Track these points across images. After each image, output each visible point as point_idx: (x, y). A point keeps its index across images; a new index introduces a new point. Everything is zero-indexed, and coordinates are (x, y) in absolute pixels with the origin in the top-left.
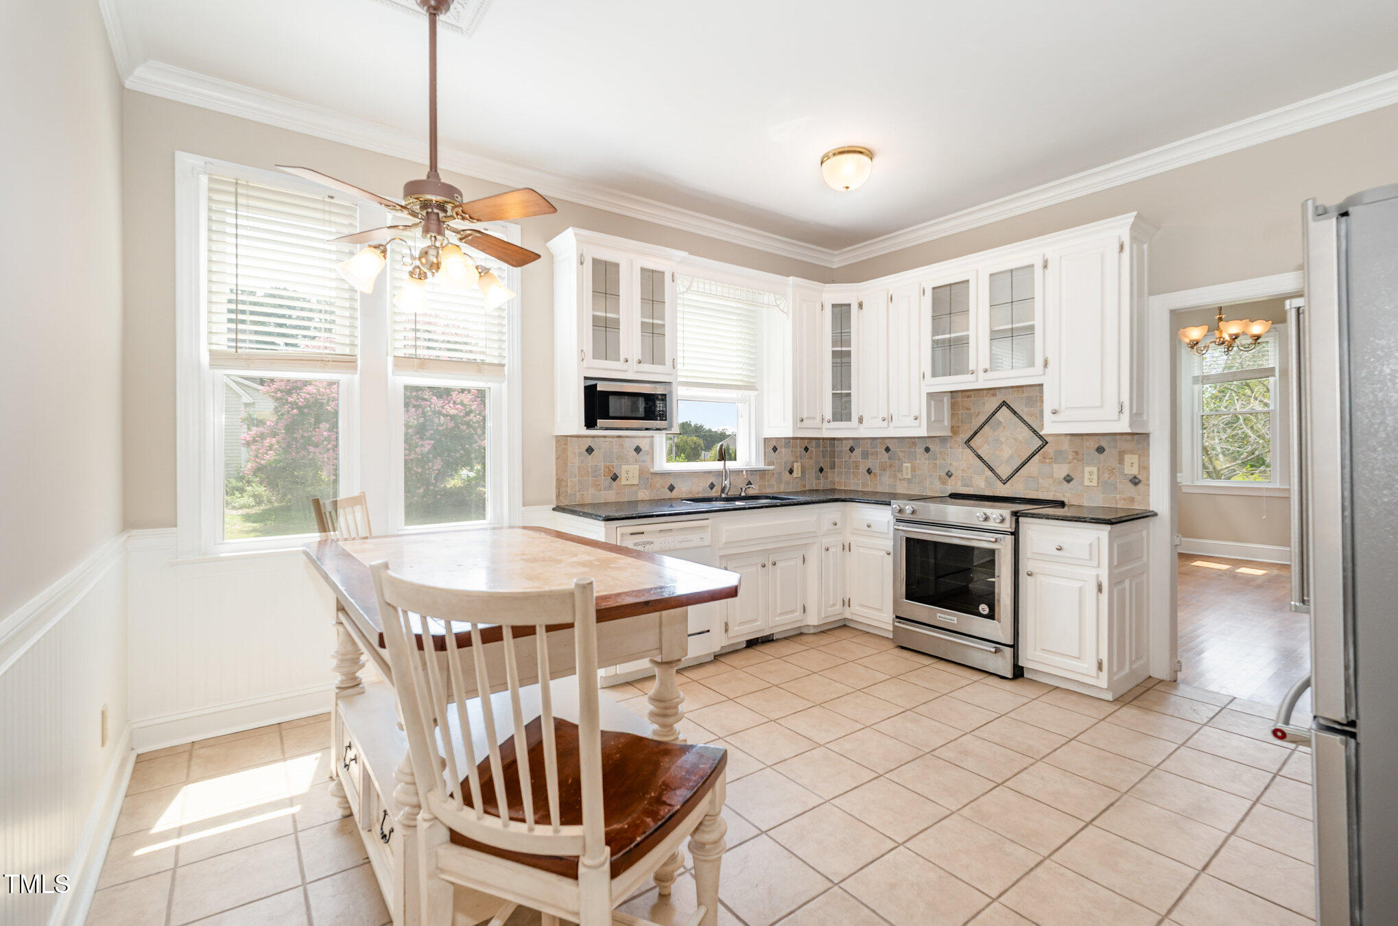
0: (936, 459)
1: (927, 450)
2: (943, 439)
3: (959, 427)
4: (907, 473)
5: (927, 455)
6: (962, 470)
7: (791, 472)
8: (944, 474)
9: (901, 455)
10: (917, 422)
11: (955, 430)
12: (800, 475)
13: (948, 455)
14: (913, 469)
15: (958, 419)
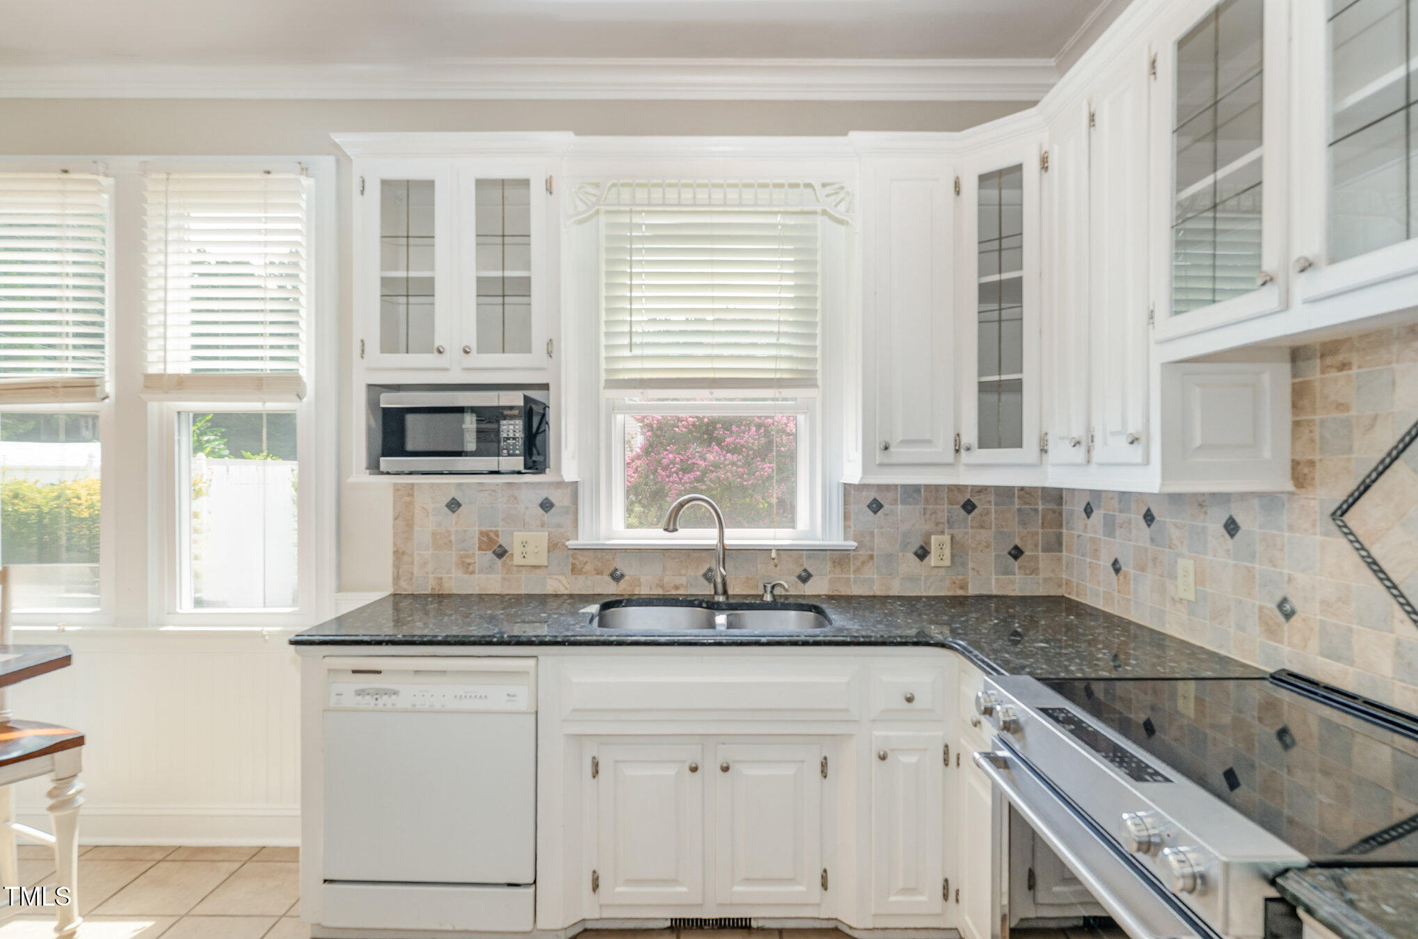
0: (1252, 557)
1: (1232, 527)
2: (1270, 501)
3: (1312, 463)
4: (1185, 587)
5: (1230, 543)
6: (1323, 602)
7: (922, 554)
8: (1272, 606)
9: (1175, 533)
10: (1136, 453)
11: (1301, 474)
12: (947, 562)
13: (1282, 550)
14: (1200, 579)
15: (1312, 441)
